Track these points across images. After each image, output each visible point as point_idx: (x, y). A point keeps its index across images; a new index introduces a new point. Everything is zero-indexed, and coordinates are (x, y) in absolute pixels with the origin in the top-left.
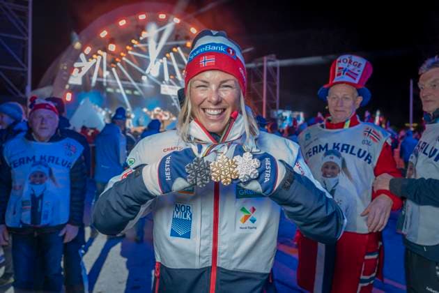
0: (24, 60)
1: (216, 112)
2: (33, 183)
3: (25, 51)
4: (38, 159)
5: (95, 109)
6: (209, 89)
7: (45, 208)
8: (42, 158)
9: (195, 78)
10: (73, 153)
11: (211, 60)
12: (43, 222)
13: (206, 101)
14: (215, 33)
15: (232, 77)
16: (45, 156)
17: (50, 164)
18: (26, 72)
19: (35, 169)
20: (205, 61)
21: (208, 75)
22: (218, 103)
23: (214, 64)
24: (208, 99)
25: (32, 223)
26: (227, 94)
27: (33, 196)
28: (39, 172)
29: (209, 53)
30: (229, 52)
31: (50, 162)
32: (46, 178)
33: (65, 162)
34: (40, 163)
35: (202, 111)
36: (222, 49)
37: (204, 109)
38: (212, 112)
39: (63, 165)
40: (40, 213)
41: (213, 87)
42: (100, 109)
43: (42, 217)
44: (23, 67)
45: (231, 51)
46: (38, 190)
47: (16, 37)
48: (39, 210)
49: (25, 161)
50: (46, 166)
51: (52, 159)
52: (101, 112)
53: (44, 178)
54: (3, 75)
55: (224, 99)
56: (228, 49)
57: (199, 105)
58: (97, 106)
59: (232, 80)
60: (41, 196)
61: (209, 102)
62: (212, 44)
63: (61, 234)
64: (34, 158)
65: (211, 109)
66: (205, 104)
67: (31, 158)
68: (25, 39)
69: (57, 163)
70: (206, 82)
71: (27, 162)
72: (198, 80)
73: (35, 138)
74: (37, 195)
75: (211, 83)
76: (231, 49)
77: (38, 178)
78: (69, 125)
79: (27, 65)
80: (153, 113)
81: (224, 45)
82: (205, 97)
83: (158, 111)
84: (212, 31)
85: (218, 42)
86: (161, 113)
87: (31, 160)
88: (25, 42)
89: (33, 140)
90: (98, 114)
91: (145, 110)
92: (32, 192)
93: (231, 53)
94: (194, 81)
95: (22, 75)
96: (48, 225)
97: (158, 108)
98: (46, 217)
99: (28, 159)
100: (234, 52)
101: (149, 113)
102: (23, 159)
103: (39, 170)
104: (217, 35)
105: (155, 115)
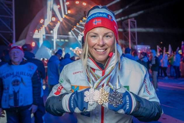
0: (11, 27)
1: (102, 51)
2: (14, 85)
3: (12, 23)
4: (15, 74)
5: (47, 49)
6: (98, 38)
7: (20, 98)
8: (17, 73)
9: (91, 31)
10: (32, 69)
11: (99, 22)
12: (20, 104)
13: (96, 45)
14: (100, 7)
15: (110, 31)
16: (18, 72)
17: (21, 76)
18: (12, 34)
19: (14, 79)
20: (96, 22)
21: (97, 30)
22: (103, 46)
23: (101, 24)
24: (98, 44)
25: (15, 105)
26: (108, 41)
27: (14, 92)
28: (16, 80)
29: (98, 18)
30: (109, 17)
31: (22, 75)
32: (20, 83)
33: (28, 74)
34: (16, 75)
35: (94, 50)
36: (105, 15)
37: (95, 49)
38: (100, 51)
39: (28, 76)
40: (18, 100)
41: (101, 37)
42: (49, 50)
43: (19, 102)
44: (11, 31)
45: (110, 16)
46: (16, 89)
47: (7, 16)
48: (18, 99)
49: (9, 75)
50: (19, 77)
51: (22, 73)
52: (49, 51)
53: (19, 83)
54: (1, 35)
55: (106, 44)
56: (108, 15)
57: (92, 47)
58: (47, 48)
59: (111, 32)
60: (18, 92)
61: (98, 45)
62: (100, 13)
63: (30, 109)
64: (13, 73)
65: (99, 49)
66: (96, 47)
67: (12, 73)
68: (12, 17)
69: (24, 75)
70: (97, 34)
71: (10, 76)
72: (92, 33)
73: (13, 64)
74: (16, 91)
75: (99, 34)
76: (110, 15)
77: (16, 83)
78: (34, 57)
79: (13, 30)
80: (75, 50)
81: (106, 14)
82: (96, 43)
83: (77, 49)
84: (99, 6)
85: (102, 12)
86: (79, 50)
87: (12, 75)
88: (12, 19)
89: (13, 65)
90: (48, 52)
91: (71, 49)
92: (13, 90)
93: (110, 18)
94: (90, 33)
95: (11, 34)
96: (23, 105)
97: (77, 48)
98: (21, 102)
99: (10, 74)
100: (111, 17)
101: (73, 50)
102: (8, 74)
103: (16, 79)
104: (102, 8)
105: (76, 51)
